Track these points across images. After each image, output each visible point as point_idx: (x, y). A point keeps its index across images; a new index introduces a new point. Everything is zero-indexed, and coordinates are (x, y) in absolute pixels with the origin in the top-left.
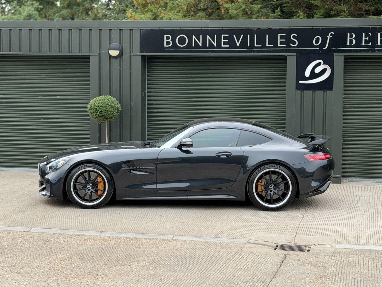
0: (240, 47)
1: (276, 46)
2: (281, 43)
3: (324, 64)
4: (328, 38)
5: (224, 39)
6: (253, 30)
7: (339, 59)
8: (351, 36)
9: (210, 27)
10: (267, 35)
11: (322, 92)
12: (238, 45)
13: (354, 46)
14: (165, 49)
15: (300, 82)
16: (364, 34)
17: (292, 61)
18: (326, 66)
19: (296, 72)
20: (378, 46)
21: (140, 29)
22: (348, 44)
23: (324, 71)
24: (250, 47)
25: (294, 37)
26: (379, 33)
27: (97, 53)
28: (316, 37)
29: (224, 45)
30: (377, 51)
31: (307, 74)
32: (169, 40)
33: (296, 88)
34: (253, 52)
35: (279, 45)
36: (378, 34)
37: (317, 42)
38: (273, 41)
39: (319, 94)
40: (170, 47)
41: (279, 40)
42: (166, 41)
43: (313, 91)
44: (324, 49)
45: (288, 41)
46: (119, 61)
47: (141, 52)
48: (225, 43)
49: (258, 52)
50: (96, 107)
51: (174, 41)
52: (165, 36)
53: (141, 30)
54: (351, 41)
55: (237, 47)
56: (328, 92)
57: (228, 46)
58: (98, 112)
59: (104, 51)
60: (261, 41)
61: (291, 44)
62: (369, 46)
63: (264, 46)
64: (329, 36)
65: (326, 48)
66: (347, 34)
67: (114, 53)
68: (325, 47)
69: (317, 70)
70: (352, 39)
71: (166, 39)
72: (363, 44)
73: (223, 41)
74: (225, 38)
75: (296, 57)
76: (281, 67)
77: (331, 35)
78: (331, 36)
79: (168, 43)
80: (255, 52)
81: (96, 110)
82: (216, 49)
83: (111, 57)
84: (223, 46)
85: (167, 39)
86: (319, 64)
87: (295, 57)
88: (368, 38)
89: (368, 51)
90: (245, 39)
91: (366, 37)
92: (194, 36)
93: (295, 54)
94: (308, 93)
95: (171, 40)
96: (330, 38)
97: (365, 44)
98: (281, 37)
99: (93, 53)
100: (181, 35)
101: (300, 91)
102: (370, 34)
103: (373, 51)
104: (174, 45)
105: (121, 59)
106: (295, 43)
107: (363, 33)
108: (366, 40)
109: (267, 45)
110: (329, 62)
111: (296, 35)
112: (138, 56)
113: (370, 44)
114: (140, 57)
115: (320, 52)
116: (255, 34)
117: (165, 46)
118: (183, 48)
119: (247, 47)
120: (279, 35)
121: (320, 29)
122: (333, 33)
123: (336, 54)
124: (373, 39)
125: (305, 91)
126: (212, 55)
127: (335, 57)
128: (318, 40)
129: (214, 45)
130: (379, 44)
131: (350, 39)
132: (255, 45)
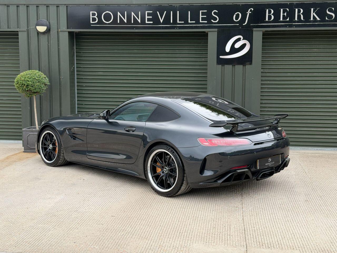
0: (163, 24)
1: (198, 22)
2: (203, 19)
3: (243, 39)
4: (247, 13)
5: (148, 16)
6: (176, 6)
7: (258, 35)
8: (270, 12)
9: (134, 4)
10: (189, 12)
11: (241, 66)
12: (161, 21)
13: (273, 22)
14: (91, 25)
15: (221, 57)
16: (282, 10)
17: (213, 37)
18: (245, 42)
19: (217, 47)
20: (295, 22)
21: (66, 5)
22: (267, 20)
23: (243, 46)
24: (173, 24)
25: (215, 13)
26: (297, 8)
27: (25, 29)
28: (236, 14)
30: (294, 27)
31: (228, 49)
32: (95, 17)
33: (217, 63)
34: (176, 28)
35: (201, 21)
36: (295, 10)
37: (237, 18)
38: (195, 17)
39: (239, 68)
40: (96, 23)
41: (201, 16)
42: (92, 18)
43: (233, 65)
44: (244, 24)
45: (209, 18)
46: (47, 36)
47: (68, 28)
48: (149, 20)
49: (180, 28)
50: (23, 81)
51: (99, 17)
52: (91, 12)
54: (270, 17)
55: (159, 23)
56: (248, 67)
57: (152, 22)
58: (25, 87)
59: (32, 27)
60: (184, 18)
61: (212, 21)
62: (287, 22)
63: (186, 22)
64: (249, 12)
65: (246, 23)
66: (266, 10)
67: (42, 29)
68: (244, 23)
69: (237, 46)
70: (271, 14)
71: (92, 16)
72: (281, 19)
74: (149, 14)
75: (217, 32)
76: (202, 43)
77: (251, 11)
78: (251, 12)
79: (94, 19)
80: (178, 28)
81: (23, 84)
82: (141, 25)
83: (38, 33)
84: (147, 22)
86: (239, 40)
87: (216, 33)
88: (285, 14)
89: (285, 26)
90: (168, 16)
91: (284, 13)
92: (119, 12)
93: (216, 30)
94: (228, 68)
95: (97, 17)
96: (250, 14)
97: (283, 19)
98: (203, 14)
99: (21, 30)
100: (106, 11)
101: (220, 66)
102: (288, 9)
103: (291, 26)
104: (100, 22)
105: (49, 35)
106: (215, 19)
107: (282, 8)
108: (284, 16)
109: (189, 22)
110: (249, 37)
111: (217, 11)
112: (65, 33)
113: (288, 20)
114: (67, 33)
115: (240, 28)
116: (178, 11)
117: (91, 22)
118: (109, 24)
119: (170, 24)
120: (201, 11)
121: (239, 5)
122: (253, 9)
123: (254, 29)
124: (291, 14)
125: (226, 66)
126: (137, 31)
127: (254, 32)
128: (238, 16)
129: (138, 21)
130: (296, 19)
131: (269, 14)
132: (178, 22)
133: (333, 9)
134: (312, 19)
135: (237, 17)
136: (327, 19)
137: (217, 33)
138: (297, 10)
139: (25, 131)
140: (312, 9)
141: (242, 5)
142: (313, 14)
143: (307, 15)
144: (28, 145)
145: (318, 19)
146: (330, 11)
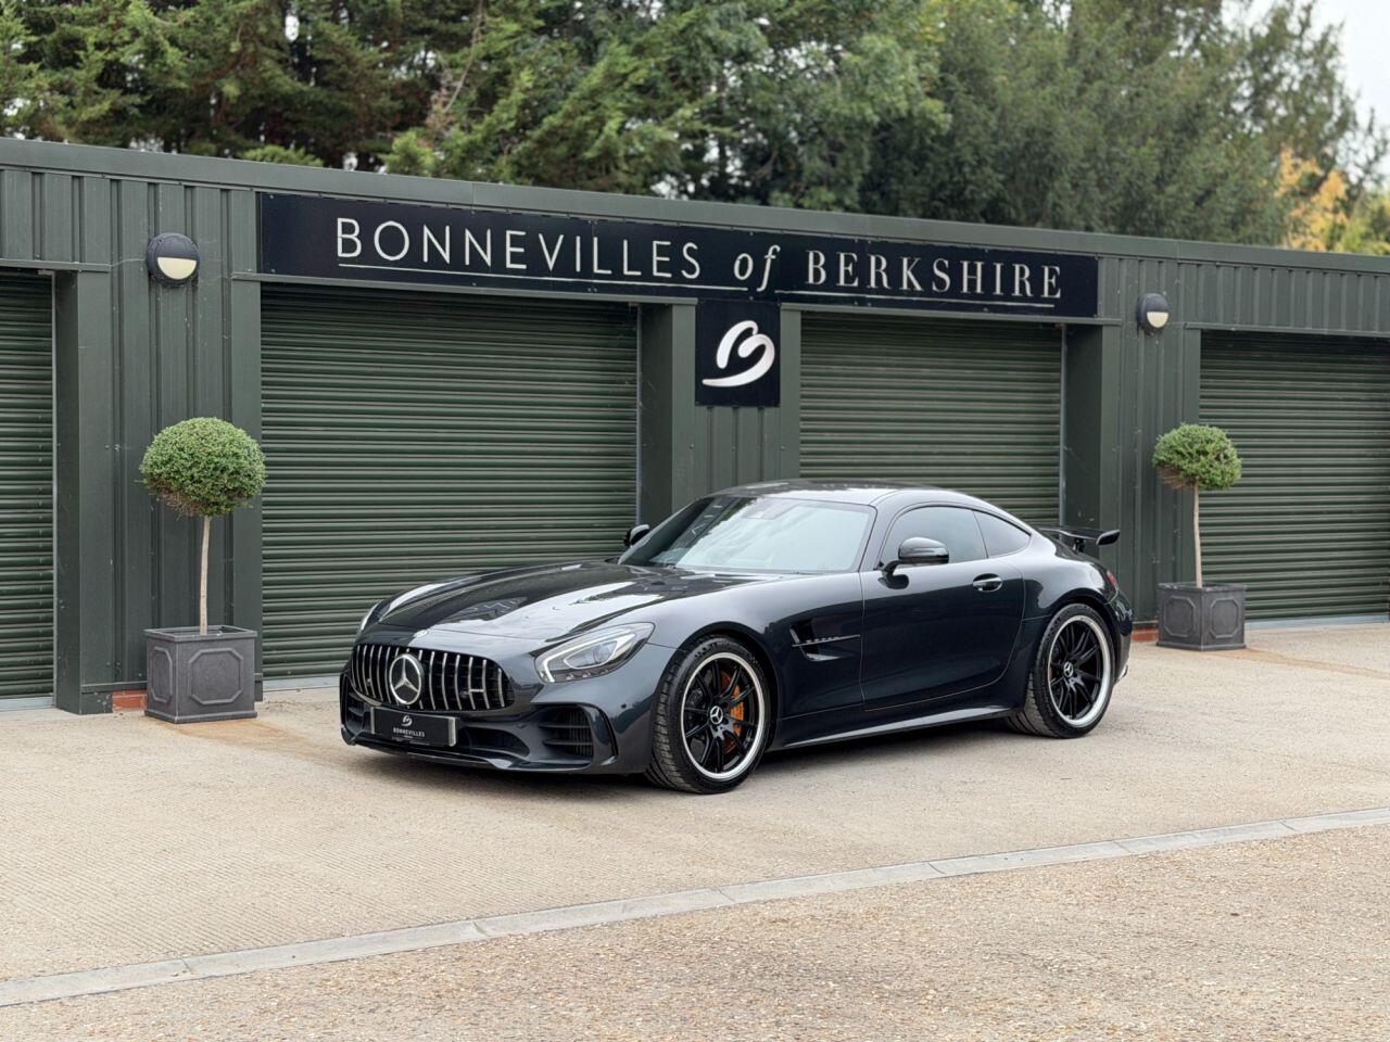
0: (555, 272)
1: (647, 276)
2: (661, 266)
3: (760, 332)
4: (766, 259)
5: (512, 246)
6: (589, 222)
7: (790, 320)
8: (817, 260)
9: (475, 203)
10: (625, 243)
11: (754, 411)
12: (551, 264)
13: (823, 287)
14: (341, 265)
15: (707, 382)
16: (842, 256)
17: (684, 322)
18: (763, 339)
19: (696, 352)
20: (871, 291)
21: (255, 190)
22: (811, 280)
23: (759, 352)
24: (582, 274)
25: (690, 252)
26: (873, 254)
28: (741, 257)
29: (512, 262)
30: (869, 305)
31: (722, 360)
32: (353, 236)
33: (697, 399)
34: (589, 290)
35: (655, 273)
36: (869, 258)
37: (743, 271)
38: (641, 261)
39: (749, 414)
40: (354, 258)
41: (656, 258)
42: (344, 240)
43: (733, 408)
44: (759, 290)
45: (676, 265)
46: (184, 295)
47: (259, 271)
48: (515, 258)
49: (602, 289)
51: (366, 237)
52: (340, 221)
53: (258, 193)
54: (817, 274)
55: (544, 270)
56: (769, 412)
57: (524, 267)
59: (132, 259)
60: (610, 259)
61: (684, 273)
62: (854, 290)
63: (618, 274)
64: (770, 256)
65: (763, 287)
66: (808, 254)
67: (178, 268)
68: (760, 286)
69: (745, 350)
70: (818, 266)
71: (344, 232)
72: (842, 283)
73: (509, 249)
74: (515, 241)
75: (694, 308)
77: (775, 252)
78: (774, 257)
79: (349, 246)
80: (595, 290)
82: (493, 273)
83: (155, 277)
84: (509, 265)
85: (346, 234)
86: (747, 334)
87: (692, 311)
88: (850, 268)
89: (849, 301)
90: (568, 248)
91: (847, 265)
92: (429, 228)
93: (695, 300)
94: (723, 413)
95: (358, 237)
96: (772, 260)
97: (846, 282)
98: (661, 251)
99: (88, 265)
100: (387, 221)
101: (704, 408)
102: (855, 256)
103: (862, 302)
104: (369, 254)
105: (192, 296)
106: (691, 270)
107: (842, 252)
108: (847, 272)
109: (626, 272)
110: (770, 328)
111: (695, 247)
112: (251, 285)
113: (856, 284)
114: (258, 287)
115: (751, 298)
116: (595, 236)
117: (340, 254)
118: (395, 263)
119: (574, 274)
120: (655, 243)
121: (748, 233)
122: (778, 249)
123: (785, 305)
124: (861, 270)
125: (717, 409)
126: (482, 293)
127: (782, 314)
128: (744, 263)
129: (484, 261)
130: (873, 284)
131: (815, 264)
132: (596, 270)
133: (946, 262)
134: (905, 287)
135: (742, 266)
136: (934, 288)
137: (697, 310)
138: (873, 259)
139: (185, 645)
140: (905, 261)
141: (754, 233)
142: (907, 273)
143: (895, 273)
144: (194, 696)
145: (918, 288)
146: (941, 267)
